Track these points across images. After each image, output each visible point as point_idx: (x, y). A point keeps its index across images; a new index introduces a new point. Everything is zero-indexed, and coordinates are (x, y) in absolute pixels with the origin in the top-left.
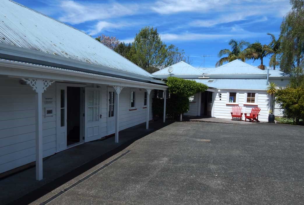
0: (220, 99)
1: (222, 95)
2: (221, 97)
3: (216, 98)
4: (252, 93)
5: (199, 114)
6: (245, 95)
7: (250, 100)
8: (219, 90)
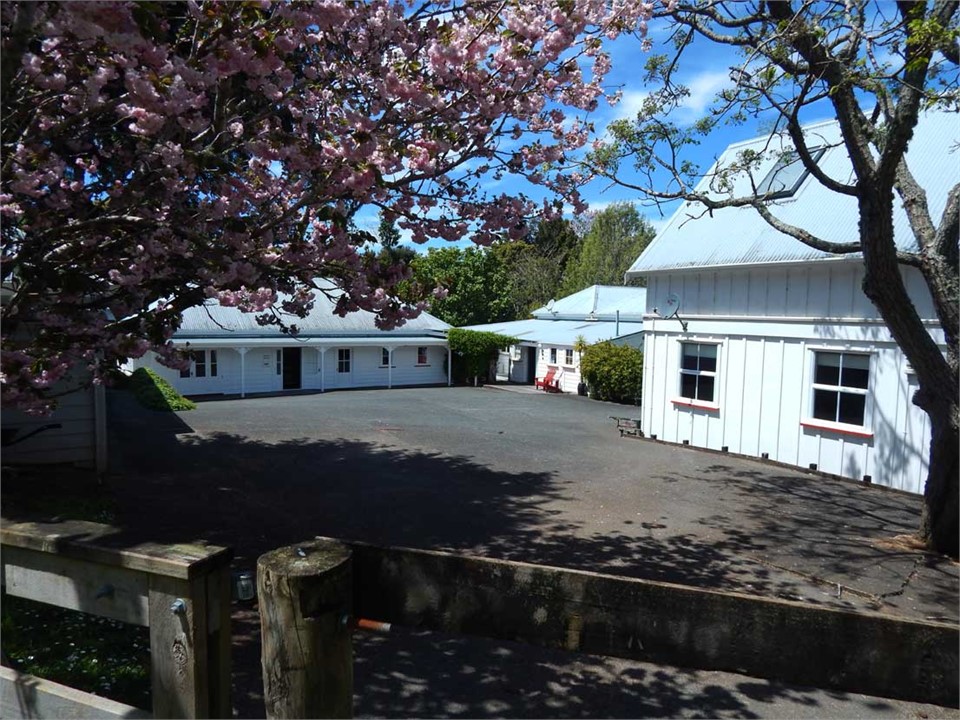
0: (543, 358)
1: (544, 352)
2: (543, 355)
4: (570, 350)
5: (525, 380)
6: (564, 352)
7: (569, 361)
8: (540, 345)
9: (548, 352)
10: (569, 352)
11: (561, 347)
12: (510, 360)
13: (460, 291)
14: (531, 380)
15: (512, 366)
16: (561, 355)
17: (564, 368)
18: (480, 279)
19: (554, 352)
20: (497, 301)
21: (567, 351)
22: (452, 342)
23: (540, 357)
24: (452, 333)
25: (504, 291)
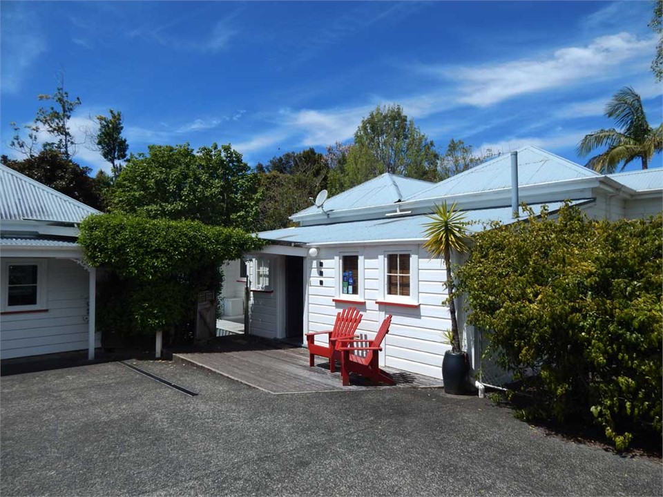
0: (321, 283)
1: (324, 266)
2: (321, 274)
3: (311, 279)
4: (400, 255)
5: (279, 333)
6: (381, 263)
7: (398, 284)
8: (313, 251)
9: (333, 266)
10: (398, 262)
11: (372, 249)
12: (248, 291)
13: (187, 196)
14: (294, 333)
15: (252, 301)
16: (373, 271)
17: (383, 306)
18: (217, 182)
19: (350, 264)
20: (242, 213)
21: (392, 260)
22: (92, 248)
23: (313, 278)
24: (91, 226)
25: (252, 199)
